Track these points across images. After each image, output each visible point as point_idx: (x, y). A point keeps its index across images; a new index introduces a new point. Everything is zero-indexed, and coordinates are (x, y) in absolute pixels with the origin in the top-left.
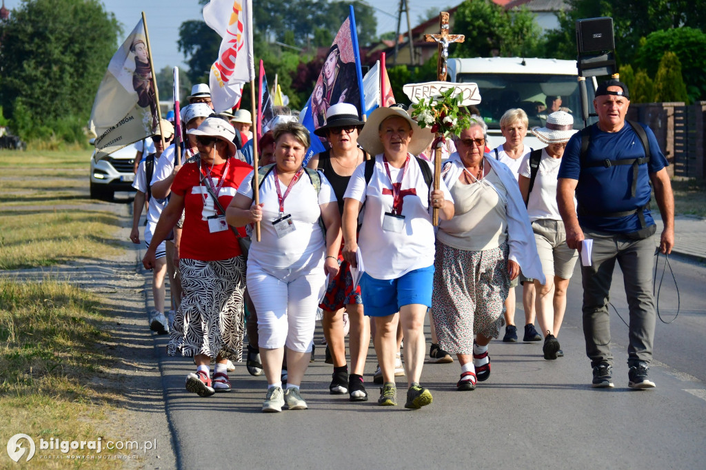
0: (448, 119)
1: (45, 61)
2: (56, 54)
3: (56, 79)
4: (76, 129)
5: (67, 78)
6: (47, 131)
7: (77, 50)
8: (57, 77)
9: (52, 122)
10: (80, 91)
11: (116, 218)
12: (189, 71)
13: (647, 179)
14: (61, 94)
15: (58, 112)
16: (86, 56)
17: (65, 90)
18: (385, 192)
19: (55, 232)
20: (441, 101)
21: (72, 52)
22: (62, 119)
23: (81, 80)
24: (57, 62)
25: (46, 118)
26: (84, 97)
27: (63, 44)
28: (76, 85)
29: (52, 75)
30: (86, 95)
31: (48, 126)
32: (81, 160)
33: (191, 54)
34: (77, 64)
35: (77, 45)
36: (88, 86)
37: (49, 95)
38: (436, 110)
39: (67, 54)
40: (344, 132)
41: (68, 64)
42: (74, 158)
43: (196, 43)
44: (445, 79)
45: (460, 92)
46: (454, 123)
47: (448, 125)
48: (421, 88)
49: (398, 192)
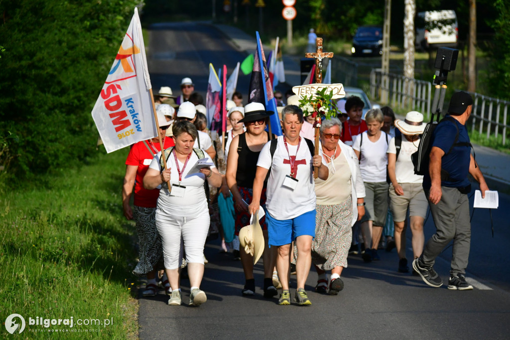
0: (321, 109)
38: (314, 103)
44: (321, 81)
45: (331, 90)
46: (326, 111)
47: (322, 113)
48: (305, 88)
49: (294, 162)
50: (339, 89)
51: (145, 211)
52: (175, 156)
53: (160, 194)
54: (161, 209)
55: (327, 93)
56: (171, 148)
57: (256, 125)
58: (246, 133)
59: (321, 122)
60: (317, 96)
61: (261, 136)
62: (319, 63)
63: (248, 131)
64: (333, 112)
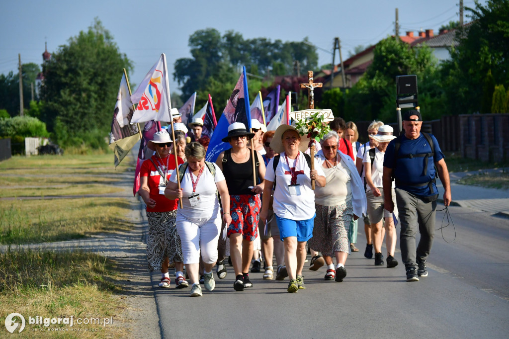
0: (316, 130)
1: (77, 90)
2: (85, 84)
3: (85, 103)
4: (100, 140)
5: (93, 102)
6: (78, 141)
7: (99, 81)
8: (86, 101)
9: (83, 134)
10: (103, 111)
11: (128, 203)
12: (182, 95)
13: (433, 165)
14: (89, 113)
15: (87, 127)
16: (106, 85)
17: (92, 110)
18: (286, 173)
19: (83, 214)
20: (311, 120)
21: (96, 82)
22: (89, 132)
23: (103, 103)
24: (85, 90)
25: (78, 131)
26: (105, 115)
27: (90, 77)
28: (100, 107)
29: (82, 100)
30: (107, 114)
31: (80, 137)
32: (103, 161)
33: (183, 82)
34: (100, 91)
35: (100, 78)
36: (108, 107)
37: (80, 115)
38: (309, 125)
39: (93, 84)
40: (240, 139)
41: (93, 91)
42: (98, 160)
43: (187, 74)
44: (313, 107)
45: (322, 114)
46: (319, 132)
48: (300, 113)
49: (294, 173)
50: (329, 113)
51: (156, 216)
55: (319, 117)
61: (244, 149)
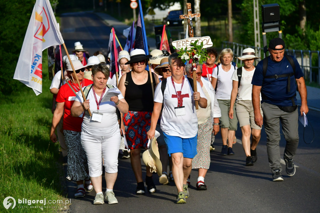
0: (195, 56)
38: (189, 53)
44: (193, 36)
45: (201, 41)
46: (199, 58)
47: (196, 59)
48: (181, 42)
49: (180, 96)
50: (208, 40)
51: (72, 133)
52: (94, 91)
53: (84, 120)
54: (85, 131)
55: (199, 44)
56: (91, 85)
57: (139, 65)
58: (132, 72)
59: (196, 67)
60: (191, 47)
61: (143, 73)
62: (190, 22)
63: (133, 70)
64: (204, 58)
